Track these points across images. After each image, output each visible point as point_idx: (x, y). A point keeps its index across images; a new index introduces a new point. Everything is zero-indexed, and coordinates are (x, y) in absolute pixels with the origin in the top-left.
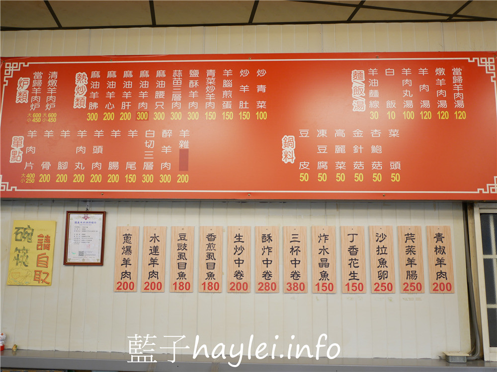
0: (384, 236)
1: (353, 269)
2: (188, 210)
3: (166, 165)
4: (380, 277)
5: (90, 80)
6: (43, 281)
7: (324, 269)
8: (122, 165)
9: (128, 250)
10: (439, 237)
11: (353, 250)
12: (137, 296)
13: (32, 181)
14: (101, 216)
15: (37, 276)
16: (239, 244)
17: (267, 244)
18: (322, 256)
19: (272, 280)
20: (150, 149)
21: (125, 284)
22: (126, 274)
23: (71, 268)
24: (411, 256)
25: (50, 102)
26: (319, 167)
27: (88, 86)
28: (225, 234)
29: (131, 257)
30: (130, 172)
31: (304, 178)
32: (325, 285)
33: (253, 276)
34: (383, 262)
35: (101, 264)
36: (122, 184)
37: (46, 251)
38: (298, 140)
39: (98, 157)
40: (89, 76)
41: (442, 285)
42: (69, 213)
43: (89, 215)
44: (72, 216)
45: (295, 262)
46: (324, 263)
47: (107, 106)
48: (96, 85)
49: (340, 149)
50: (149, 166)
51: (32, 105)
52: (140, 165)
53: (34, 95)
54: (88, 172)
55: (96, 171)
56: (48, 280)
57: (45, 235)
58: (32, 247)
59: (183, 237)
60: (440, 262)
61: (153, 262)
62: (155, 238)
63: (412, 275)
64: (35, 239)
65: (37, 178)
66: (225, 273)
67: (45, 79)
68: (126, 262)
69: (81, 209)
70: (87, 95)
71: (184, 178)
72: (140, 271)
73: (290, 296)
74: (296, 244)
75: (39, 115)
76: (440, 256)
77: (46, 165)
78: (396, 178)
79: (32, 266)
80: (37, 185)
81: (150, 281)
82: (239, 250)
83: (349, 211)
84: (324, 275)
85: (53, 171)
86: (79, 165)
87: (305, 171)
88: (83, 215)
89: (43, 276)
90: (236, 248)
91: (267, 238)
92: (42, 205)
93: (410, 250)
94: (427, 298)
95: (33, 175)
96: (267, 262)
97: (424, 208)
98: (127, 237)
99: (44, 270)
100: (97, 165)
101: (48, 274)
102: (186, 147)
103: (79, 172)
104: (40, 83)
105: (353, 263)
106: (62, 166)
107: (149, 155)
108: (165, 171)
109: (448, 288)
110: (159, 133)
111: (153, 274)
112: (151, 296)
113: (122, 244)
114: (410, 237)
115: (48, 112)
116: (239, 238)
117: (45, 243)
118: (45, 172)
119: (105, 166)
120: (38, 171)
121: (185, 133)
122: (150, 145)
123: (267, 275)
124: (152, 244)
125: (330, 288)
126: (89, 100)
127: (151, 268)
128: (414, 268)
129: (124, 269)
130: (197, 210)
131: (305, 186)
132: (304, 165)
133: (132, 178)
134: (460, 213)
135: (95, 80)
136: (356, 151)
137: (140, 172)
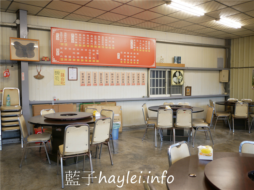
0: (134, 74)
1: (128, 81)
2: (96, 68)
3: (94, 58)
4: (133, 82)
5: (75, 36)
6: (63, 84)
7: (123, 81)
8: (84, 57)
9: (83, 77)
10: (143, 75)
11: (128, 77)
12: (85, 87)
13: (63, 60)
14: (76, 69)
15: (62, 83)
16: (107, 76)
17: (112, 76)
18: (123, 78)
19: (113, 83)
20: (90, 54)
21: (83, 84)
22: (83, 82)
23: (70, 81)
24: (138, 78)
25: (65, 40)
26: (124, 60)
27: (75, 37)
28: (104, 73)
29: (84, 78)
30: (86, 59)
31: (121, 62)
32: (123, 84)
33: (110, 82)
34: (134, 79)
35: (77, 80)
36: (84, 62)
37: (63, 77)
38: (120, 54)
39: (78, 55)
40: (75, 35)
41: (143, 84)
42: (68, 68)
43: (73, 69)
44: (69, 69)
45: (118, 79)
46: (123, 80)
47: (79, 43)
48: (76, 37)
49: (128, 56)
50: (90, 58)
51: (61, 41)
52: (88, 58)
53: (61, 38)
54: (76, 59)
55: (78, 59)
56: (64, 84)
57: (63, 73)
58: (60, 76)
59: (95, 74)
60: (143, 79)
61: (89, 79)
62: (89, 74)
63: (138, 82)
64: (60, 74)
65: (64, 60)
66: (104, 82)
67: (63, 34)
68: (83, 80)
69: (71, 67)
70: (74, 39)
71: (98, 61)
72: (86, 82)
73: (117, 86)
74: (118, 76)
75: (63, 44)
76: (143, 78)
77: (66, 56)
78: (138, 63)
79: (60, 81)
80: (64, 61)
81: (88, 84)
82: (107, 77)
83: (128, 69)
84: (123, 82)
85: (68, 58)
86: (74, 57)
87: (121, 61)
88: (72, 69)
89: (63, 83)
90: (106, 76)
91: (112, 74)
92: (61, 66)
93: (138, 77)
94: (141, 86)
95: (63, 59)
96: (112, 79)
97: (141, 69)
98: (83, 74)
99: (63, 81)
100: (78, 57)
101: (64, 82)
102: (98, 54)
103: (74, 58)
104: (62, 35)
105: (128, 79)
106: (70, 57)
107: (90, 55)
108: (94, 59)
109: (144, 84)
110: (92, 51)
111: (89, 82)
112: (88, 87)
113: (81, 75)
114: (138, 74)
115: (65, 43)
116: (107, 74)
117: (63, 75)
118: (65, 58)
119: (80, 57)
120: (64, 58)
121: (97, 51)
122: (90, 53)
123: (112, 82)
124: (88, 75)
125: (124, 85)
126: (75, 41)
127: (88, 81)
128: (139, 81)
129: (82, 81)
130: (98, 68)
131: (121, 64)
132: (121, 59)
133: (86, 61)
134: (147, 70)
135: (76, 36)
136: (131, 57)
137: (88, 59)
